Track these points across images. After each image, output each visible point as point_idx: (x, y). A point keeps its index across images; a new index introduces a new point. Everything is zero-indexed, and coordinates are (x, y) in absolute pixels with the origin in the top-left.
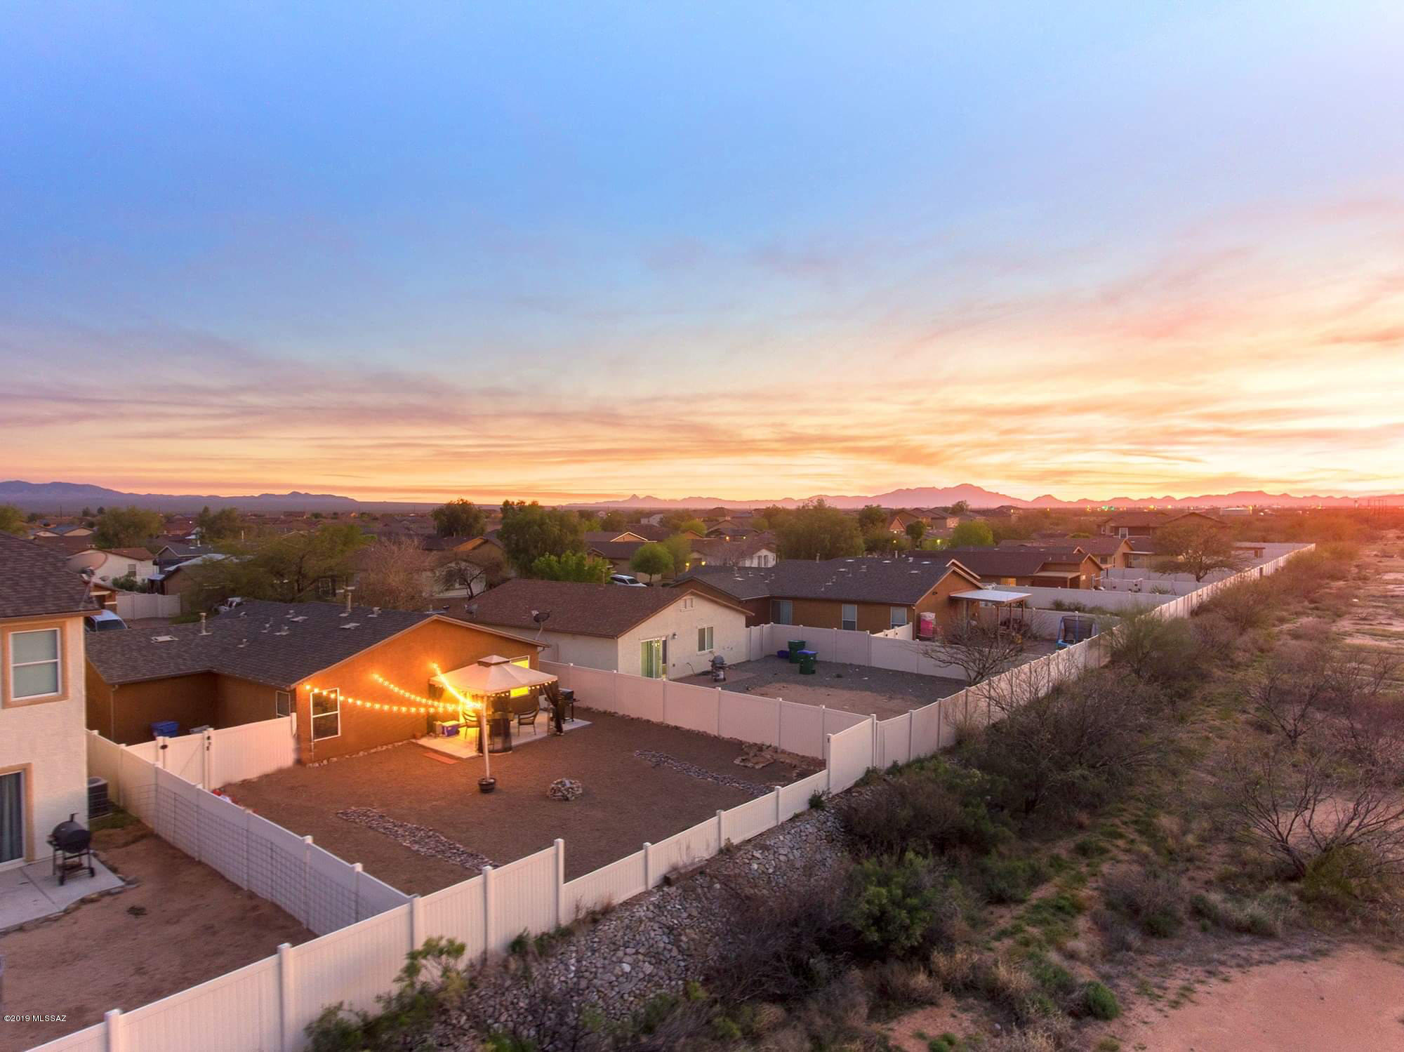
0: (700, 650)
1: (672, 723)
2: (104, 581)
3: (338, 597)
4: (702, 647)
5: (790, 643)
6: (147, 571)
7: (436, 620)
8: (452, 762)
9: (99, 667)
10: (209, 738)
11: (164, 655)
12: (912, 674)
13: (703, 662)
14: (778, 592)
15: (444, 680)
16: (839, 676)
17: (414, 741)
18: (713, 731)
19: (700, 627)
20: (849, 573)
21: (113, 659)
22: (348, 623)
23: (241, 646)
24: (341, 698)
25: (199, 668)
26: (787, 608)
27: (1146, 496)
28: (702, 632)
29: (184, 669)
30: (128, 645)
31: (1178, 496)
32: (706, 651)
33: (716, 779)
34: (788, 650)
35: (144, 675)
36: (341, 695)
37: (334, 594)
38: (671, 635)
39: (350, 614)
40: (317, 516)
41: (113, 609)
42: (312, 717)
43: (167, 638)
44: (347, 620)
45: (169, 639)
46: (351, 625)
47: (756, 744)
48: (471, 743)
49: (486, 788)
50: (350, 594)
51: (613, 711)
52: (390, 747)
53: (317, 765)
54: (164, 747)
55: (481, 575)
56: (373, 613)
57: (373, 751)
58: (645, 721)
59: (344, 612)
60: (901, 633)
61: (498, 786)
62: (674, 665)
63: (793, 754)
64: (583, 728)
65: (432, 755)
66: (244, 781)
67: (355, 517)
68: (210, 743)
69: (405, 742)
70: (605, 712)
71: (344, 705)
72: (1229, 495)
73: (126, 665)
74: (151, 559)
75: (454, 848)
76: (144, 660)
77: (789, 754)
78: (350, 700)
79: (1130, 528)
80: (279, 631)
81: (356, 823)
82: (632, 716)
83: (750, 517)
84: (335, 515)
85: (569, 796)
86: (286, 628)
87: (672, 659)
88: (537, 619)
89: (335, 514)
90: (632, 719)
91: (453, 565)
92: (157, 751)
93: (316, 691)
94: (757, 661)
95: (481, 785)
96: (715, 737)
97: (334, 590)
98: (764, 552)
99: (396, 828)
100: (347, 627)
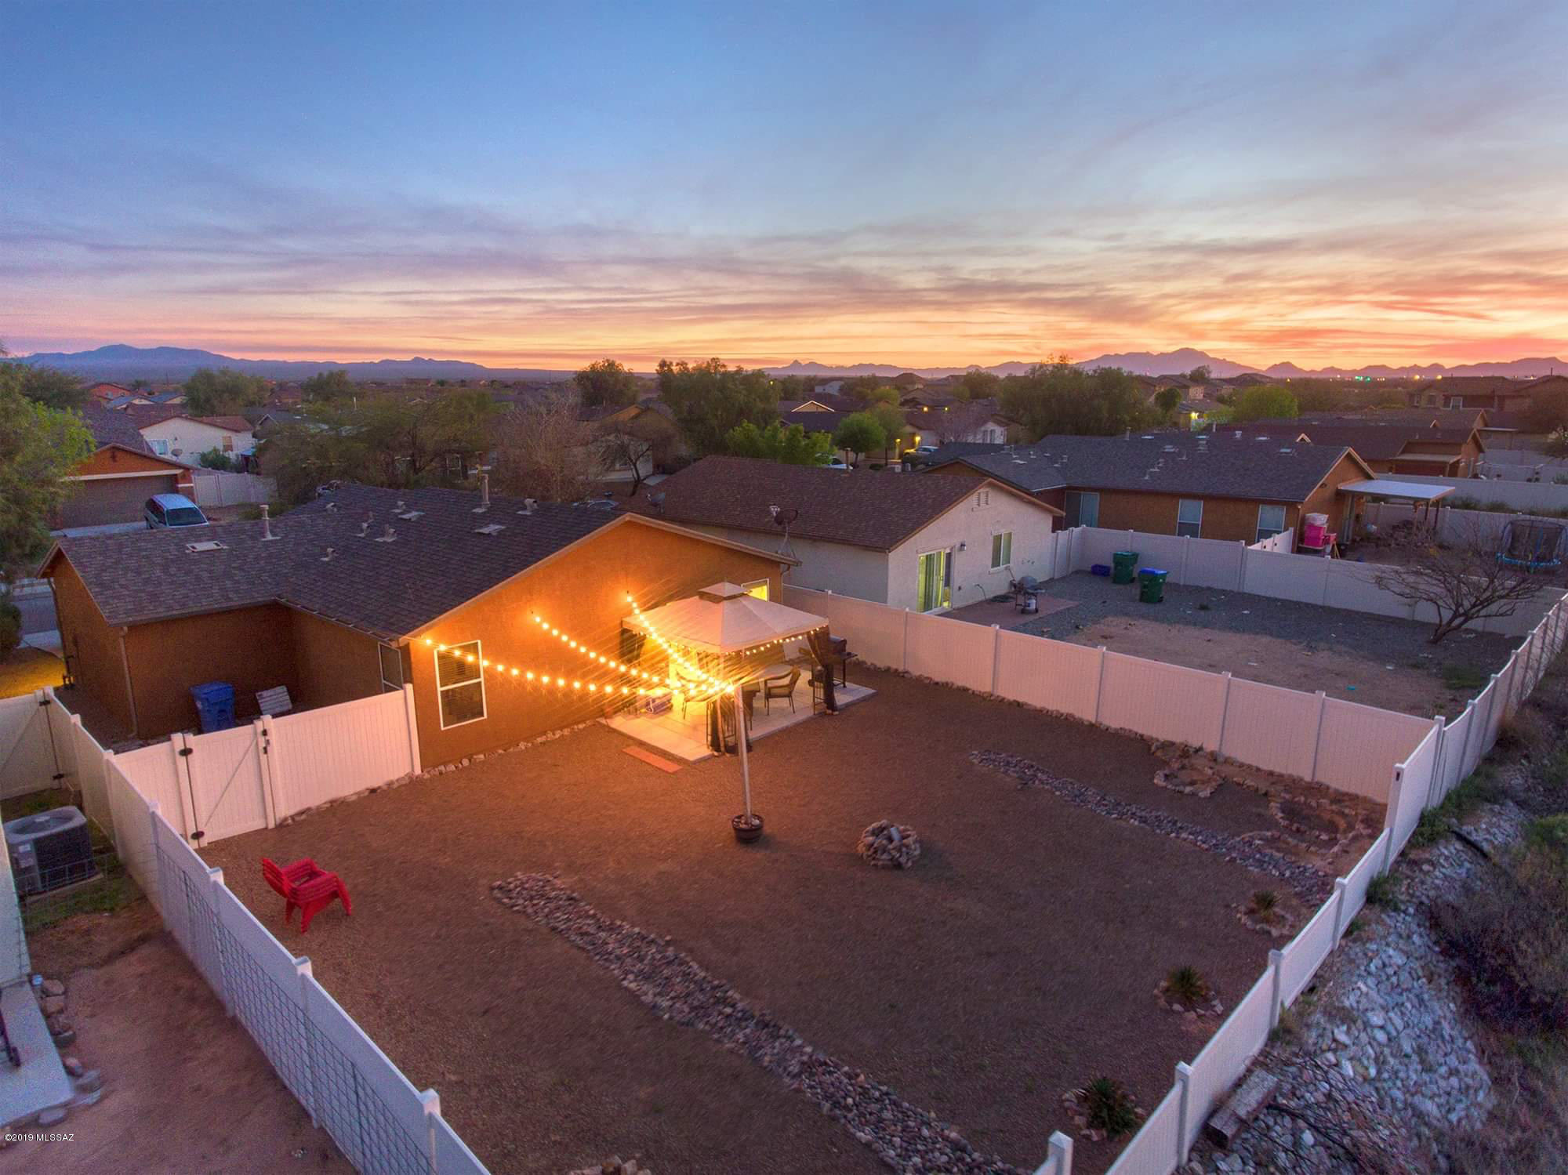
0: (993, 566)
1: (1010, 696)
2: (176, 455)
3: (471, 480)
4: (996, 562)
5: (1115, 555)
6: (243, 444)
7: (629, 521)
8: (672, 767)
9: (97, 594)
10: (265, 733)
11: (205, 575)
12: (1314, 607)
13: (997, 583)
14: (1078, 482)
15: (648, 623)
16: (1203, 608)
17: (603, 721)
18: (1088, 715)
19: (995, 533)
20: (1180, 454)
21: (123, 581)
22: (487, 525)
23: (326, 559)
24: (484, 663)
25: (260, 597)
26: (1091, 503)
27: (1408, 363)
28: (998, 538)
29: (236, 601)
30: (147, 557)
31: (1449, 363)
32: (1002, 567)
33: (1143, 820)
34: (1112, 565)
35: (170, 608)
36: (485, 656)
37: (466, 477)
38: (958, 546)
39: (489, 509)
40: (442, 383)
41: (189, 494)
42: (440, 689)
43: (210, 546)
44: (487, 519)
45: (215, 547)
46: (492, 529)
47: (1173, 744)
48: (695, 728)
49: (748, 836)
50: (487, 476)
51: (901, 669)
52: (566, 732)
53: (452, 768)
54: (186, 752)
55: (648, 452)
56: (525, 508)
57: (539, 740)
58: (959, 689)
59: (480, 506)
60: (1279, 543)
61: (767, 829)
62: (960, 588)
63: (1250, 766)
64: (864, 700)
65: (633, 750)
66: (332, 802)
67: (485, 385)
68: (268, 742)
69: (589, 723)
70: (888, 669)
71: (490, 674)
72: (1513, 362)
73: (143, 591)
74: (249, 430)
75: (725, 1001)
76: (172, 583)
77: (1241, 765)
78: (500, 668)
79: (1465, 397)
80: (382, 535)
81: (528, 916)
82: (937, 680)
83: (946, 385)
84: (463, 383)
85: (903, 860)
86: (392, 530)
87: (957, 579)
88: (779, 520)
89: (462, 381)
90: (937, 683)
91: (612, 437)
92: (175, 763)
93: (443, 648)
94: (1063, 579)
95: (738, 830)
96: (1092, 725)
97: (465, 468)
98: (990, 426)
99: (603, 934)
100: (485, 530)
